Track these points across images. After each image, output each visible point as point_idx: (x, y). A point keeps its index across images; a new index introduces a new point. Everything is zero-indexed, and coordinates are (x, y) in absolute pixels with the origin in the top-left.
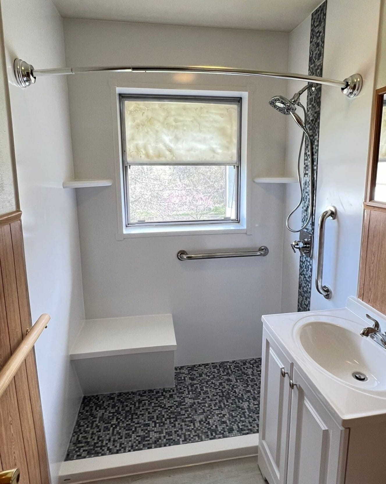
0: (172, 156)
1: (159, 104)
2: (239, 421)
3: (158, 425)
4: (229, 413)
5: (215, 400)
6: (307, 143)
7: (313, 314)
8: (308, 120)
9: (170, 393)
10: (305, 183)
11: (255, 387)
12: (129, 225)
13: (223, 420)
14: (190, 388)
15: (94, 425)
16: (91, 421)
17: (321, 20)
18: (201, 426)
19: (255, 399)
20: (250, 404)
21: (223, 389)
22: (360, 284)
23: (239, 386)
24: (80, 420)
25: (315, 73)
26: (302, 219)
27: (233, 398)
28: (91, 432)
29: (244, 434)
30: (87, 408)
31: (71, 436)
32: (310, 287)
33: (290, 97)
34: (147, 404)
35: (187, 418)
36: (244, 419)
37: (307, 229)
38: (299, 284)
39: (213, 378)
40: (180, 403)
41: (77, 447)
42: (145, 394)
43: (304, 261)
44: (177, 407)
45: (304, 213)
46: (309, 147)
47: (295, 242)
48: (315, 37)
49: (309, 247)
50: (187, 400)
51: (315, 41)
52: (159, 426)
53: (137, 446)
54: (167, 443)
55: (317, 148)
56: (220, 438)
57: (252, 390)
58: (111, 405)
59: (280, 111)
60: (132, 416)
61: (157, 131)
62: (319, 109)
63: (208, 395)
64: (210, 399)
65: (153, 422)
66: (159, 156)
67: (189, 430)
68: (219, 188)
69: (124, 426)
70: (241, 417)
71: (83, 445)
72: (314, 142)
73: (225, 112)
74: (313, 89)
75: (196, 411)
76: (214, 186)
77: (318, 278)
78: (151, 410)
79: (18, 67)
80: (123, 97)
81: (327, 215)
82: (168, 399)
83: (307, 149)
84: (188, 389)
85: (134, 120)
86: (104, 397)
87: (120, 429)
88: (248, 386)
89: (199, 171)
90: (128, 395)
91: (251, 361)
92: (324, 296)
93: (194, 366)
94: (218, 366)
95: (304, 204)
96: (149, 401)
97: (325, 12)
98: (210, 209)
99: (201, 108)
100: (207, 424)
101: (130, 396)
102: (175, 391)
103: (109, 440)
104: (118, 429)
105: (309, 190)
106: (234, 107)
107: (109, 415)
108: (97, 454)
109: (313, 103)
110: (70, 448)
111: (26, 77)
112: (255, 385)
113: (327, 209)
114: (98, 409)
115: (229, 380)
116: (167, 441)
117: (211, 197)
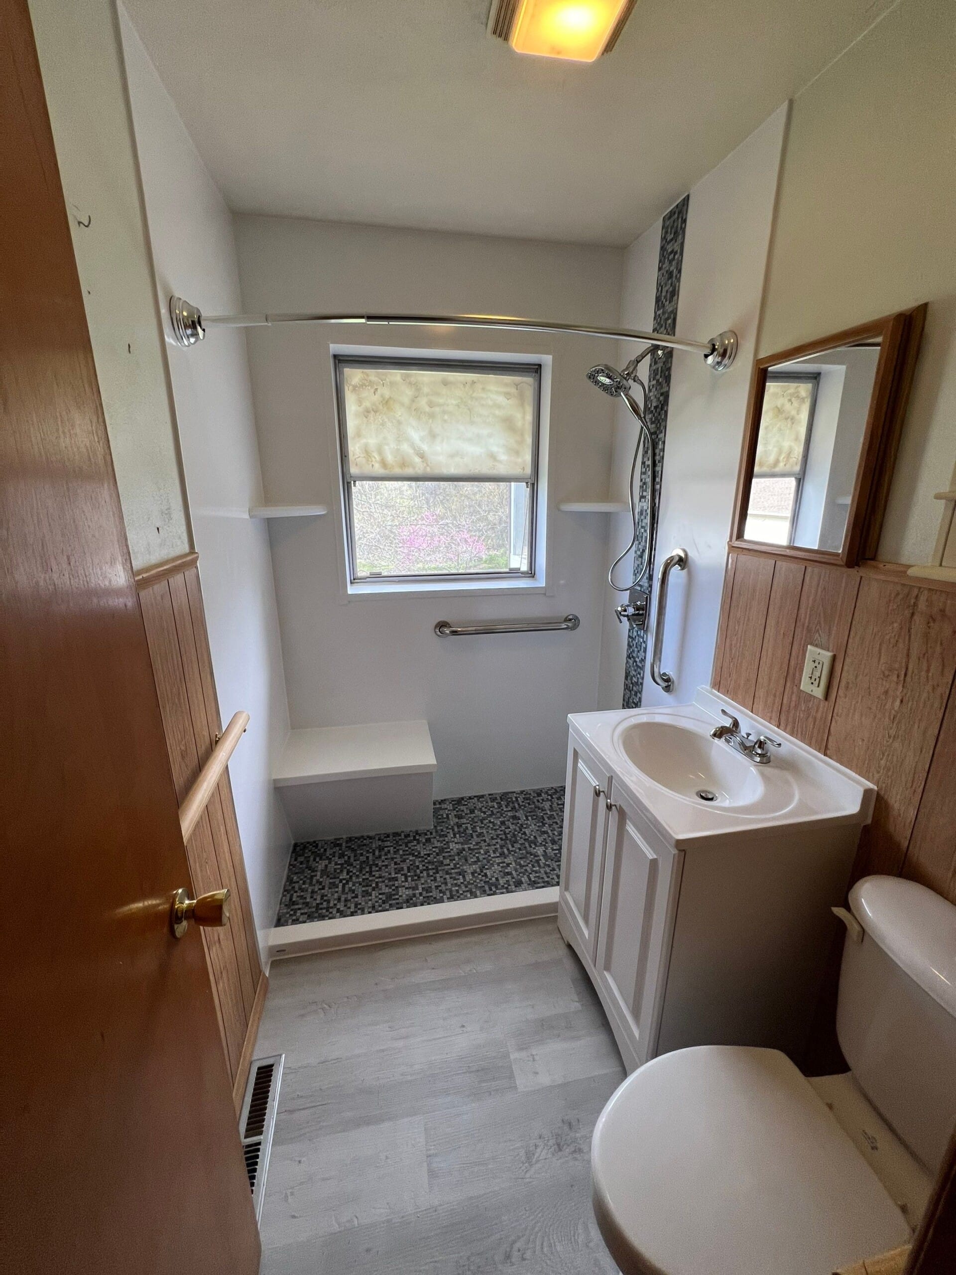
0: (425, 465)
1: (402, 374)
2: (530, 872)
3: (410, 879)
4: (515, 861)
5: (495, 845)
6: (646, 446)
7: (645, 712)
8: (649, 406)
9: (426, 837)
10: (641, 513)
11: (555, 826)
12: (356, 581)
13: (506, 871)
14: (456, 829)
15: (314, 881)
16: (309, 876)
17: (677, 231)
18: (474, 879)
19: (554, 842)
20: (547, 849)
21: (506, 830)
22: (716, 668)
23: (531, 825)
24: (292, 874)
25: (664, 325)
26: (635, 571)
27: (522, 841)
28: (310, 890)
29: (537, 888)
30: (301, 859)
31: (281, 896)
32: (642, 675)
33: (621, 366)
34: (392, 852)
35: (453, 869)
36: (538, 868)
37: (641, 586)
38: (626, 673)
39: (491, 816)
40: (442, 850)
41: (292, 910)
42: (388, 839)
43: (634, 637)
44: (438, 854)
45: (637, 560)
46: (650, 452)
47: (622, 606)
48: (666, 260)
49: (642, 615)
50: (452, 846)
51: (665, 268)
52: (412, 881)
53: (380, 906)
54: (425, 902)
55: (662, 453)
56: (502, 893)
57: (549, 831)
58: (337, 855)
59: (604, 390)
60: (371, 868)
61: (399, 423)
62: (668, 388)
63: (484, 838)
64: (486, 844)
65: (402, 875)
66: (403, 465)
67: (456, 885)
68: (497, 522)
69: (360, 882)
70: (533, 866)
71: (300, 906)
72: (657, 444)
73: (513, 390)
74: (660, 352)
75: (466, 860)
76: (487, 519)
77: (654, 660)
78: (398, 860)
79: (177, 312)
80: (340, 360)
81: (672, 564)
82: (424, 845)
83: (645, 455)
84: (453, 830)
85: (360, 402)
86: (325, 844)
87: (353, 885)
88: (544, 824)
89: (461, 492)
90: (362, 840)
91: (548, 790)
92: (663, 688)
93: (462, 799)
94: (498, 798)
95: (638, 547)
96: (395, 848)
97: (684, 218)
98: (482, 559)
99: (473, 382)
100: (483, 876)
101: (364, 841)
102: (434, 834)
103: (339, 899)
104: (350, 886)
105: (647, 524)
106: (527, 381)
107: (336, 867)
108: (322, 917)
109: (658, 377)
110: (281, 911)
111: (191, 328)
112: (554, 824)
113: (674, 554)
114: (318, 859)
115: (515, 818)
116: (425, 899)
117: (483, 537)
